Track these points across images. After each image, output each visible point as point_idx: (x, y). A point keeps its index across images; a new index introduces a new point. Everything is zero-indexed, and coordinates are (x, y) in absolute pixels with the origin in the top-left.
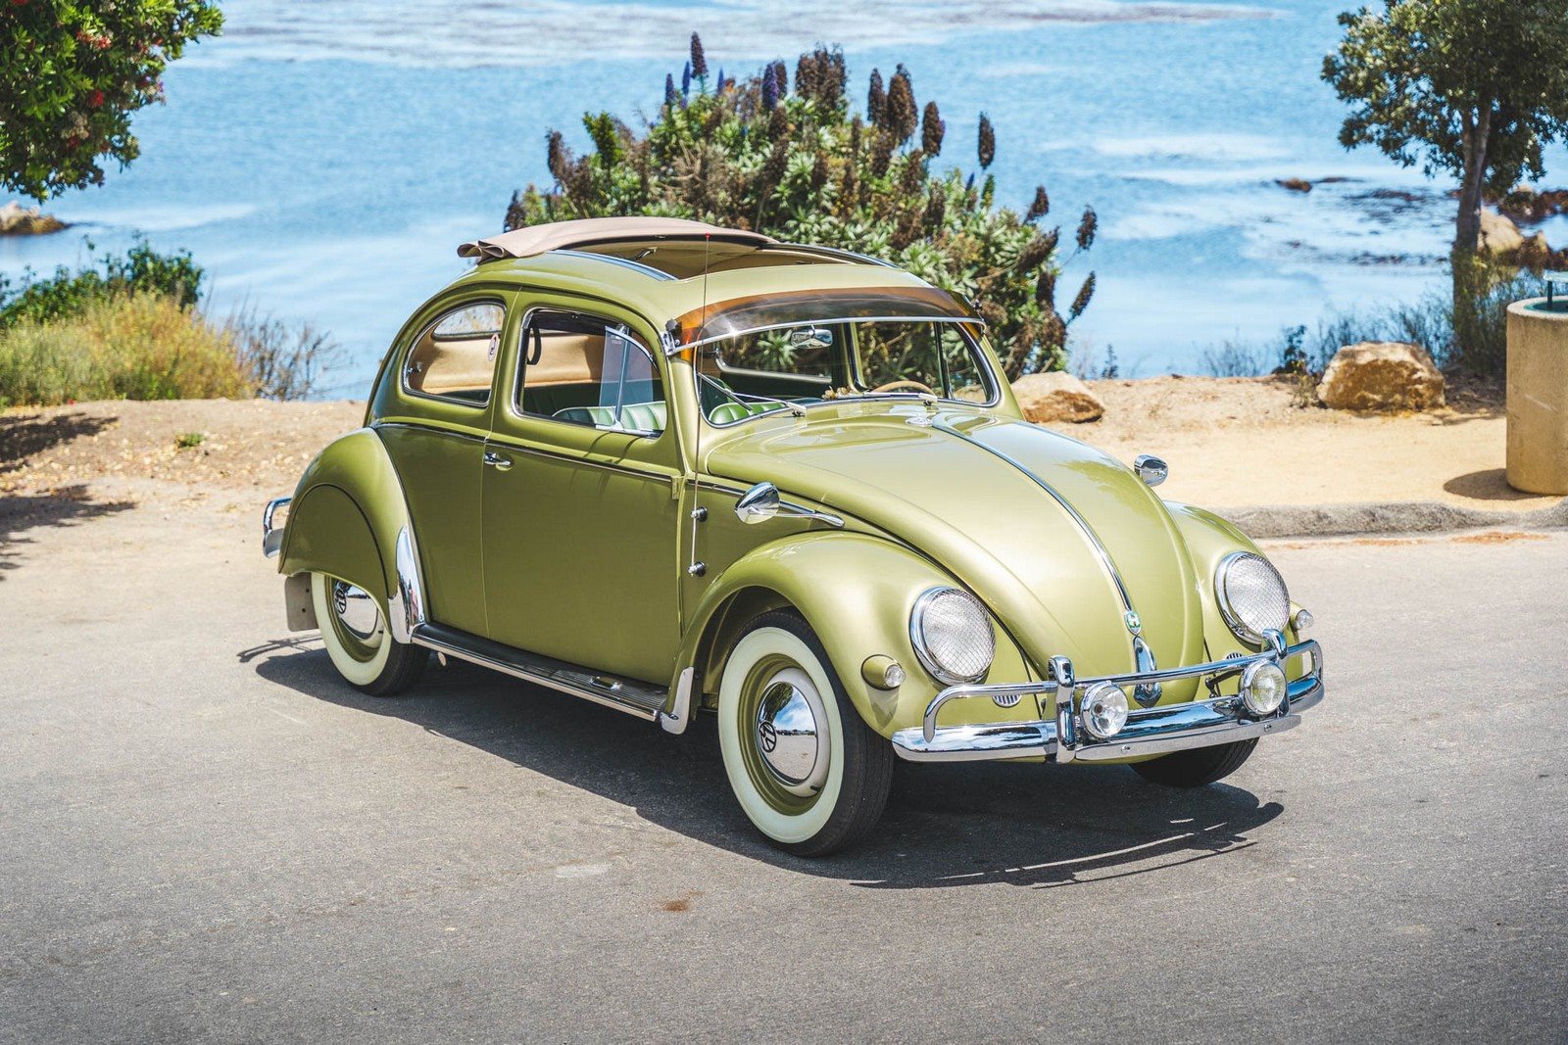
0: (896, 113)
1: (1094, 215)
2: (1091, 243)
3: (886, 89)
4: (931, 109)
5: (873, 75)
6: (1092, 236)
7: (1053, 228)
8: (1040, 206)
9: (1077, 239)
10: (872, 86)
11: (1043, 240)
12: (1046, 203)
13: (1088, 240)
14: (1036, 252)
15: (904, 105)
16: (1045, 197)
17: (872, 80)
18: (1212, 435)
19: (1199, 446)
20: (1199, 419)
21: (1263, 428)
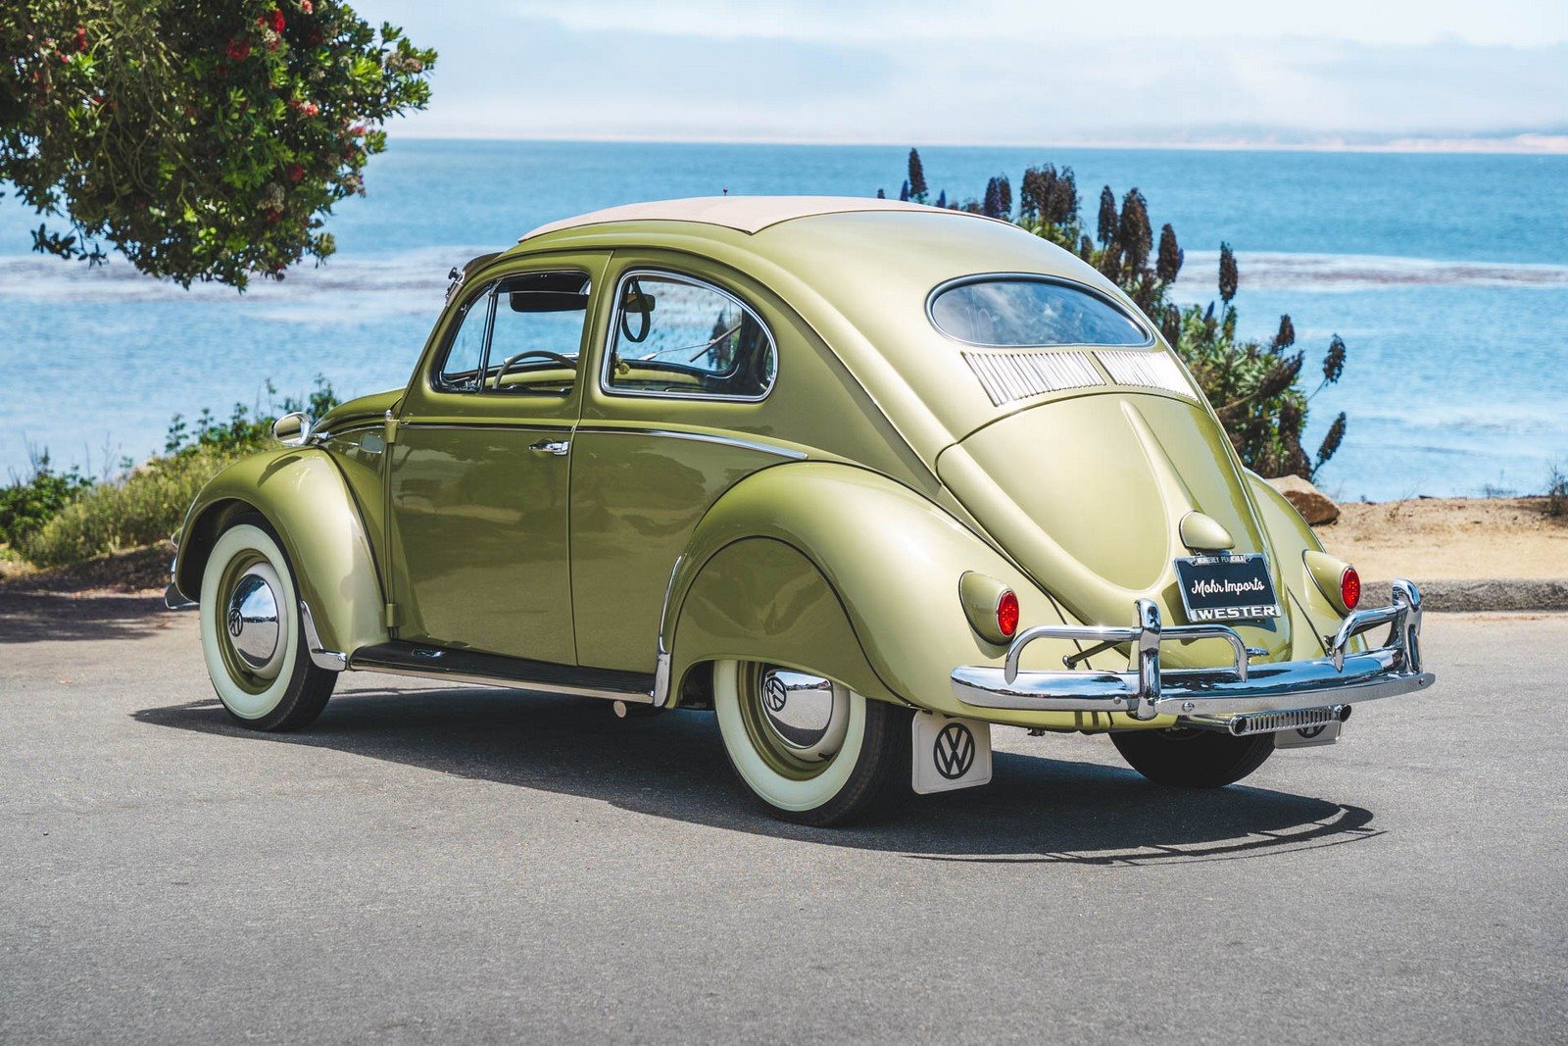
0: (1128, 233)
1: (1342, 345)
2: (1338, 375)
3: (1119, 209)
4: (1168, 232)
5: (1104, 193)
6: (1340, 367)
7: (1296, 354)
8: (1286, 335)
9: (1325, 370)
10: (1102, 205)
11: (1285, 366)
12: (1292, 333)
13: (1336, 371)
14: (1278, 378)
15: (1137, 225)
16: (1291, 327)
17: (1102, 198)
18: (1454, 538)
19: (1439, 546)
20: (1441, 523)
21: (1509, 532)
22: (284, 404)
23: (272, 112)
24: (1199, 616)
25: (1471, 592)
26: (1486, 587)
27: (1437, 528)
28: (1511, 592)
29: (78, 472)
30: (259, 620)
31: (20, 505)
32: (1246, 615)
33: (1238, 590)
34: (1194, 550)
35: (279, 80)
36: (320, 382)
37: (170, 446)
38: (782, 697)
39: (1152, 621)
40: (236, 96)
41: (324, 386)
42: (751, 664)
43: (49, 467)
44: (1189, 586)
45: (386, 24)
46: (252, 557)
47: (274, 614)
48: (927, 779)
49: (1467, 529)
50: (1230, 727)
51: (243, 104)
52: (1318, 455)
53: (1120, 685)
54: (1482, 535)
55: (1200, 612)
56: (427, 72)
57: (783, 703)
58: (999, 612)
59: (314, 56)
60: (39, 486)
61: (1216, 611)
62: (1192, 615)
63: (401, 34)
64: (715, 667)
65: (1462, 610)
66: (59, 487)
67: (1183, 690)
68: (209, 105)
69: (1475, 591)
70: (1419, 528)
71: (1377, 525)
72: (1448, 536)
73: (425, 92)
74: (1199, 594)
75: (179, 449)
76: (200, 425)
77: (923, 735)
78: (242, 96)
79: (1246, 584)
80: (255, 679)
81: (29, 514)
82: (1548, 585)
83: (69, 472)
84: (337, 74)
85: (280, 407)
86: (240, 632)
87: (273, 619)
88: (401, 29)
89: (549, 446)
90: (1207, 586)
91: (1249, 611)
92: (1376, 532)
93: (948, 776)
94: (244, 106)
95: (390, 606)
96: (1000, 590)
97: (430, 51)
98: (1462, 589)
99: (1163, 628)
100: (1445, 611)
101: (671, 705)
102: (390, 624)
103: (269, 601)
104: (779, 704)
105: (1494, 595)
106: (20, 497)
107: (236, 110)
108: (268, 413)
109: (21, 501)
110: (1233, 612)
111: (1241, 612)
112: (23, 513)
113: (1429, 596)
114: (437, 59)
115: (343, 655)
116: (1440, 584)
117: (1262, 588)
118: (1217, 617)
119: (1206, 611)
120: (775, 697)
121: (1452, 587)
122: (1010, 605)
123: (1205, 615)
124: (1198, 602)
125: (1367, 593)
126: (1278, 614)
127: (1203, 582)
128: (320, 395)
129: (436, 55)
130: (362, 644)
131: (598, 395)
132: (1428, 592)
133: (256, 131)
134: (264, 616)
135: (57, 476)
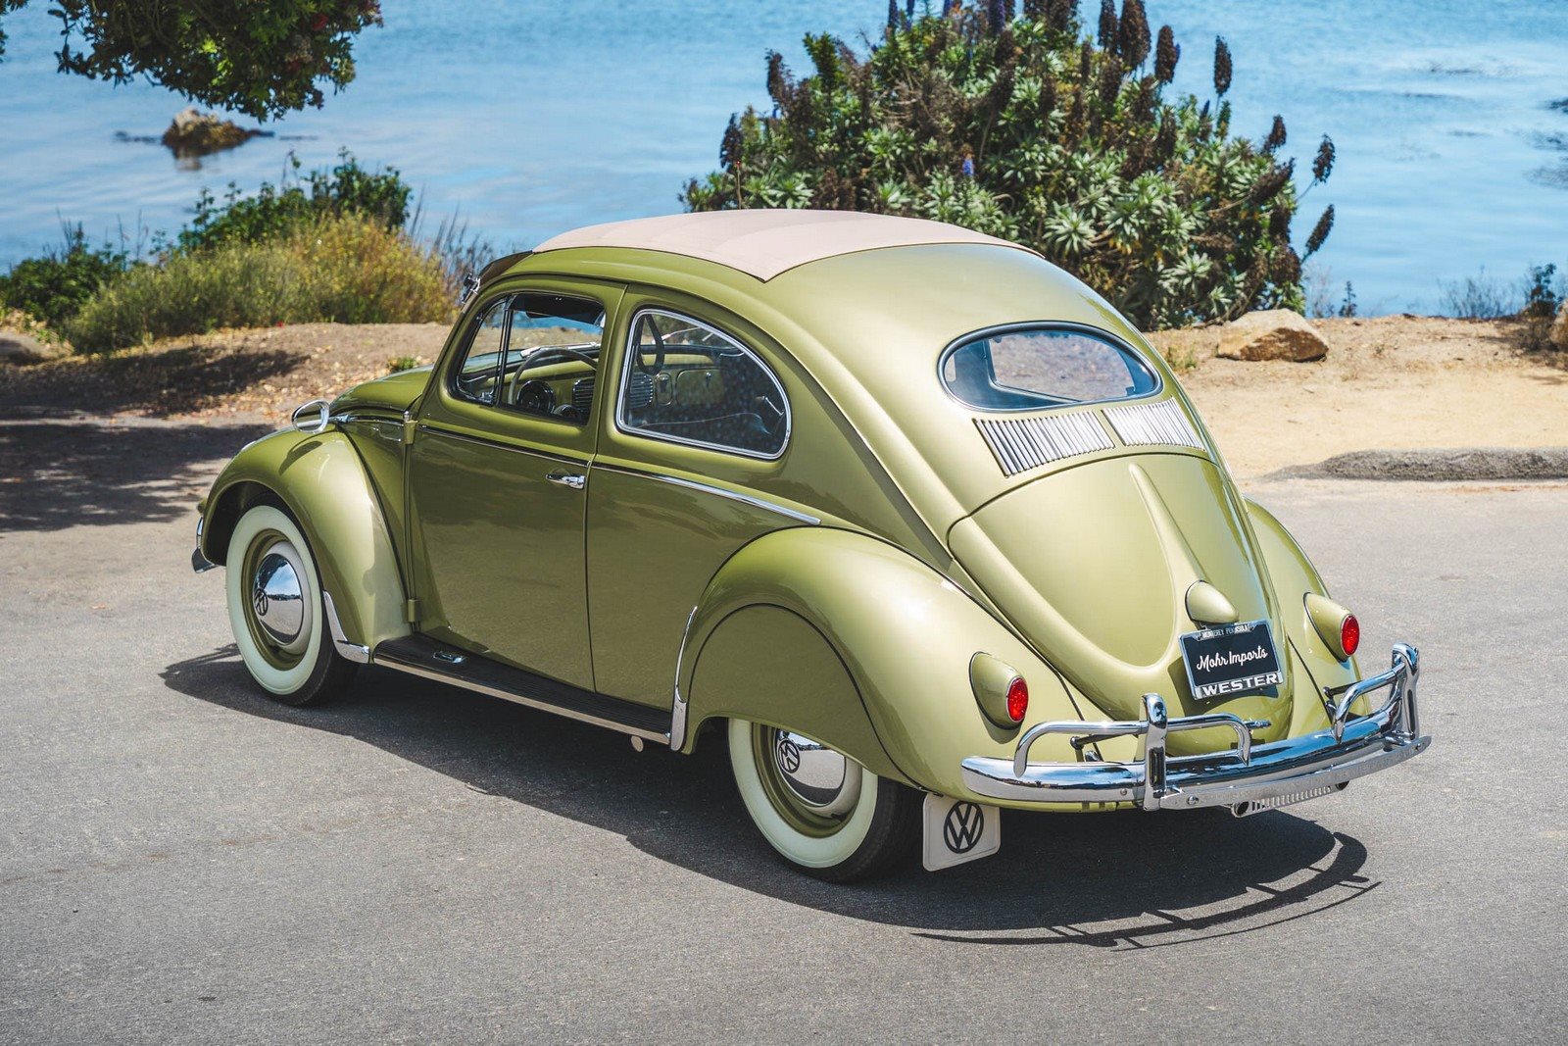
6: (1330, 168)
11: (1277, 172)
14: (1269, 184)
18: (1438, 377)
19: (1423, 387)
20: (1424, 360)
21: (1490, 369)
22: (309, 177)
24: (1203, 692)
25: (1454, 462)
26: (1469, 457)
27: (1421, 365)
28: (1492, 462)
29: (111, 250)
30: (284, 598)
31: (56, 282)
32: (1249, 686)
33: (1242, 661)
34: (1200, 624)
36: (343, 155)
37: (197, 222)
38: (795, 761)
39: (1158, 715)
41: (348, 159)
42: (764, 728)
43: (84, 242)
44: (1194, 662)
46: (273, 536)
47: (298, 592)
48: (937, 855)
49: (1450, 367)
50: (1233, 809)
52: (1307, 245)
53: (1125, 774)
54: (1464, 373)
55: (1205, 689)
57: (797, 766)
58: (1009, 696)
60: (74, 263)
61: (1220, 685)
62: (1197, 693)
64: (730, 724)
65: (1445, 479)
66: (94, 264)
67: (1188, 775)
69: (1459, 459)
70: (1403, 366)
71: (1364, 361)
72: (1431, 376)
74: (1204, 670)
75: (209, 222)
76: (228, 200)
77: (933, 816)
79: (1250, 653)
80: (280, 653)
81: (65, 293)
82: (1528, 455)
83: (101, 248)
85: (306, 179)
86: (265, 611)
87: (297, 597)
89: (565, 478)
90: (1212, 660)
91: (1252, 682)
92: (1363, 370)
93: (958, 851)
95: (411, 601)
96: (1008, 676)
98: (1446, 459)
99: (1169, 720)
100: (1429, 481)
101: (687, 751)
102: (412, 619)
103: (292, 580)
104: (793, 767)
105: (1477, 465)
106: (56, 275)
108: (294, 185)
109: (57, 278)
110: (1237, 685)
111: (1244, 684)
112: (59, 291)
113: (1414, 466)
115: (366, 648)
116: (1426, 454)
117: (1265, 655)
118: (1222, 691)
119: (1211, 687)
120: (788, 760)
121: (1436, 456)
122: (1019, 692)
123: (1210, 691)
124: (1203, 678)
125: (1356, 462)
126: (1281, 681)
127: (1207, 657)
128: (345, 167)
130: (383, 638)
131: (614, 432)
132: (1413, 463)
134: (288, 594)
135: (90, 251)
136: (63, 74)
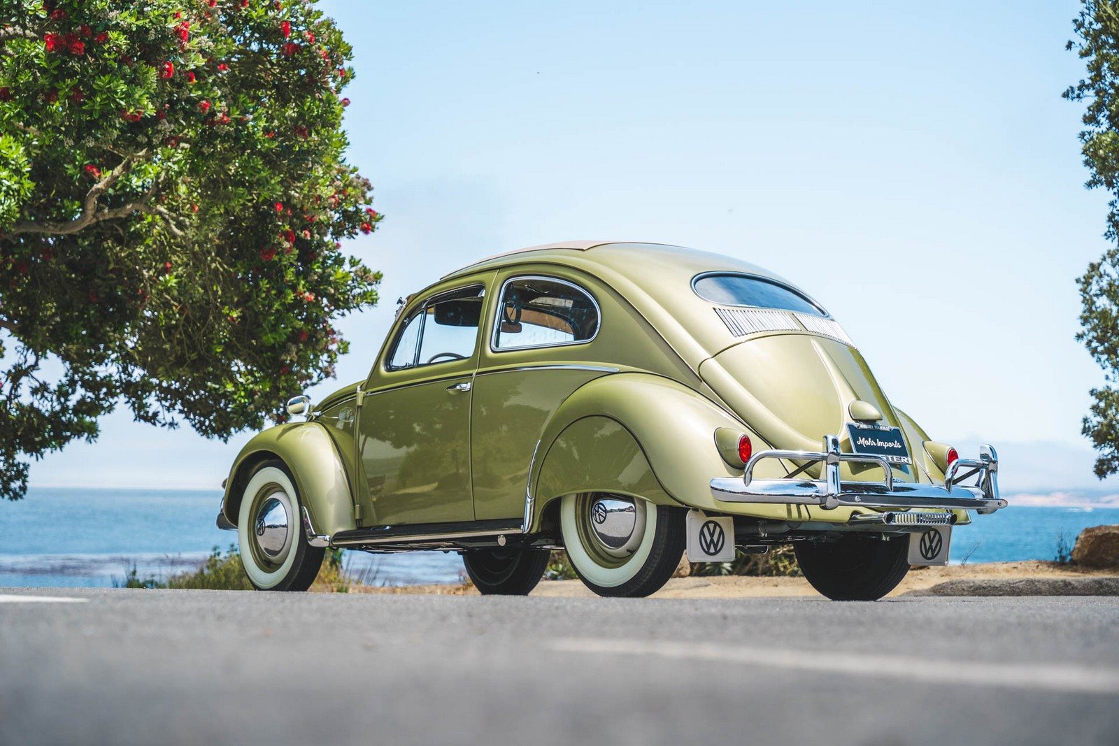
20: (993, 568)
23: (285, 298)
27: (990, 570)
28: (1039, 585)
30: (275, 527)
32: (891, 461)
33: (885, 446)
34: (857, 420)
35: (290, 276)
38: (604, 516)
39: (834, 449)
40: (264, 284)
42: (584, 495)
44: (855, 440)
45: (352, 257)
46: (273, 487)
47: (284, 523)
48: (694, 552)
50: (883, 519)
51: (268, 289)
56: (377, 285)
57: (605, 520)
58: (740, 450)
59: (311, 266)
63: (360, 263)
64: (562, 501)
68: (248, 290)
73: (375, 297)
74: (861, 445)
77: (693, 527)
78: (267, 284)
79: (890, 443)
80: (271, 563)
84: (324, 279)
86: (263, 535)
87: (283, 526)
88: (360, 260)
90: (867, 441)
91: (892, 459)
93: (709, 554)
94: (268, 290)
95: (357, 506)
96: (739, 437)
97: (378, 273)
98: (1009, 584)
99: (841, 453)
101: (535, 529)
102: (358, 517)
103: (282, 514)
105: (1029, 587)
107: (264, 292)
111: (887, 459)
114: (383, 278)
115: (328, 537)
116: (996, 581)
117: (900, 446)
120: (599, 515)
121: (1003, 582)
122: (745, 445)
124: (861, 449)
126: (909, 462)
127: (864, 438)
129: (382, 276)
130: (339, 530)
132: (988, 585)
133: (276, 306)
134: (278, 524)
136: (137, 422)
